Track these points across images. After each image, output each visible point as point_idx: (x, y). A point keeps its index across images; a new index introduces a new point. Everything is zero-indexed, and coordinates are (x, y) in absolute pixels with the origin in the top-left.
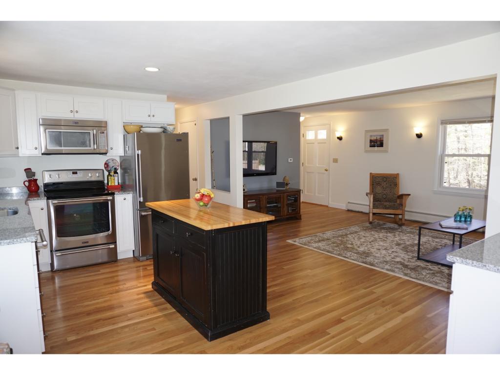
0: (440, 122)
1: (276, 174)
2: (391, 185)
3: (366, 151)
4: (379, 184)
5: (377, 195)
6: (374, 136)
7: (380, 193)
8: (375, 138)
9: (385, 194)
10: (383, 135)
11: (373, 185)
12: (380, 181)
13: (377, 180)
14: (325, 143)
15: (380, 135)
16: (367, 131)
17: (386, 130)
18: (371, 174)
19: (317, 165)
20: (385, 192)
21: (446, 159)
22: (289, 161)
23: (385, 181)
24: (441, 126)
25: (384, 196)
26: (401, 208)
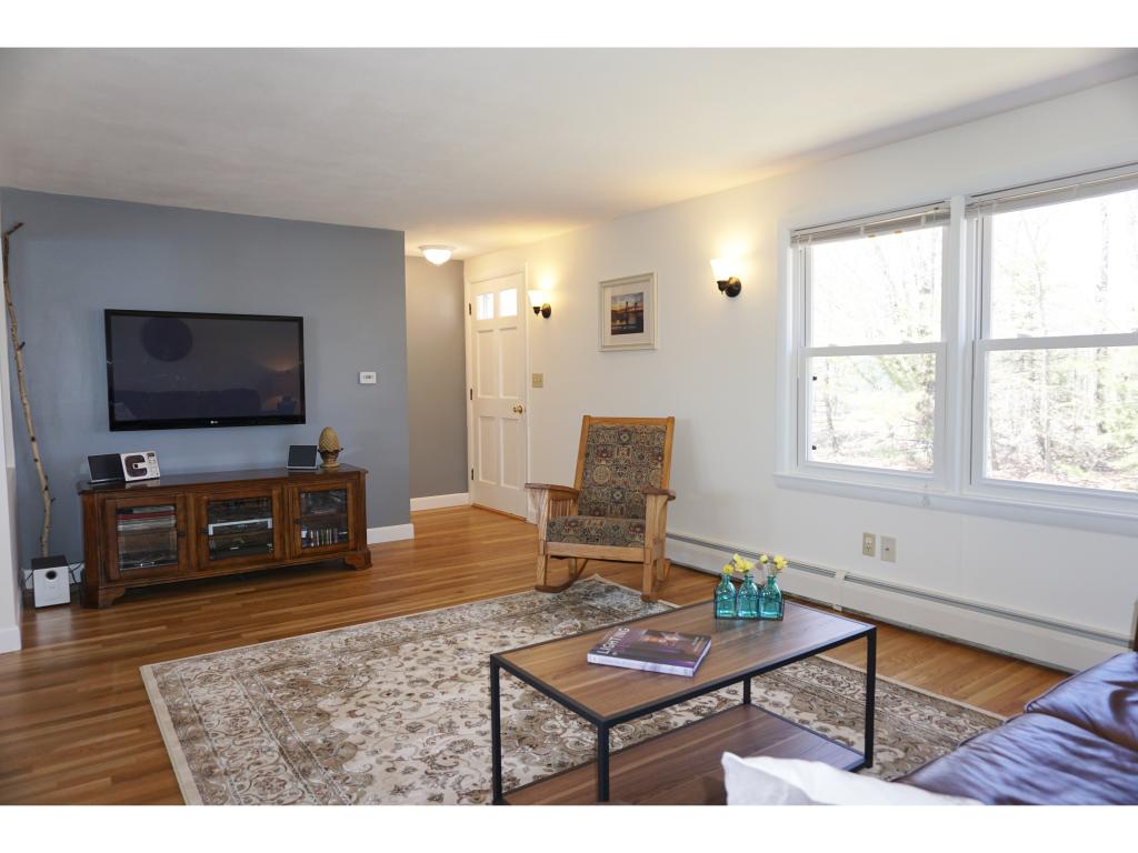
0: (789, 240)
1: (303, 421)
2: (641, 457)
3: (605, 349)
4: (604, 453)
5: (594, 489)
6: (622, 298)
7: (605, 485)
8: (624, 306)
9: (619, 488)
10: (641, 294)
11: (587, 455)
12: (612, 441)
13: (602, 441)
14: (515, 328)
15: (636, 295)
16: (604, 285)
17: (647, 278)
18: (587, 418)
19: (501, 396)
20: (620, 481)
21: (817, 365)
22: (363, 381)
23: (624, 444)
24: (790, 252)
25: (618, 495)
26: (637, 538)
